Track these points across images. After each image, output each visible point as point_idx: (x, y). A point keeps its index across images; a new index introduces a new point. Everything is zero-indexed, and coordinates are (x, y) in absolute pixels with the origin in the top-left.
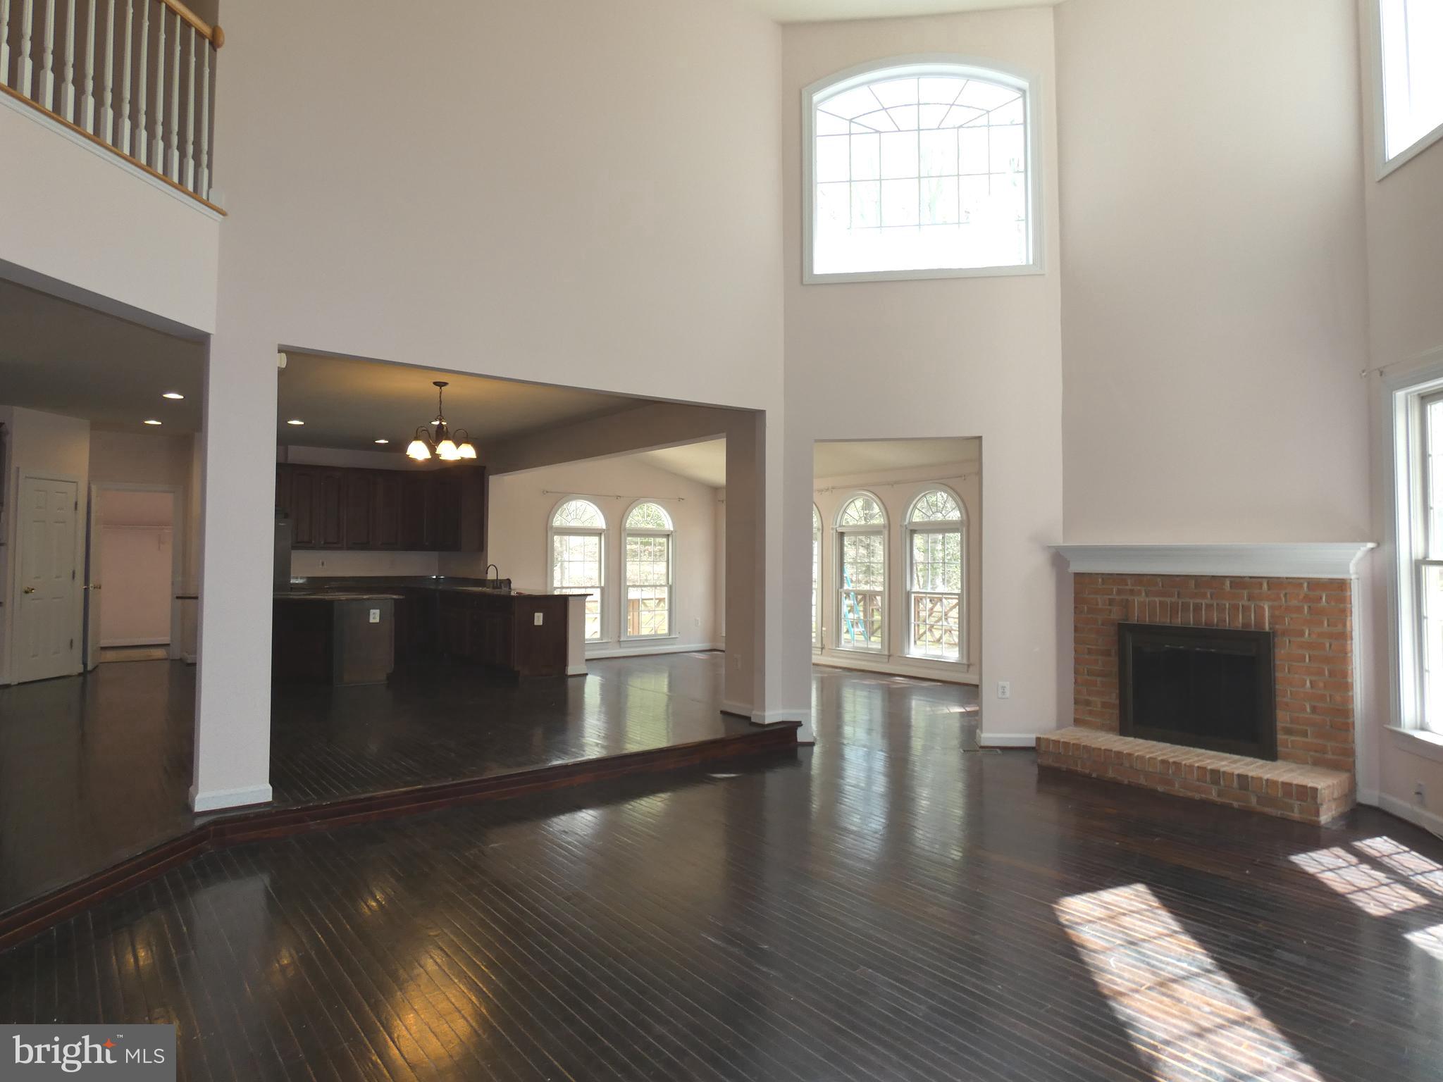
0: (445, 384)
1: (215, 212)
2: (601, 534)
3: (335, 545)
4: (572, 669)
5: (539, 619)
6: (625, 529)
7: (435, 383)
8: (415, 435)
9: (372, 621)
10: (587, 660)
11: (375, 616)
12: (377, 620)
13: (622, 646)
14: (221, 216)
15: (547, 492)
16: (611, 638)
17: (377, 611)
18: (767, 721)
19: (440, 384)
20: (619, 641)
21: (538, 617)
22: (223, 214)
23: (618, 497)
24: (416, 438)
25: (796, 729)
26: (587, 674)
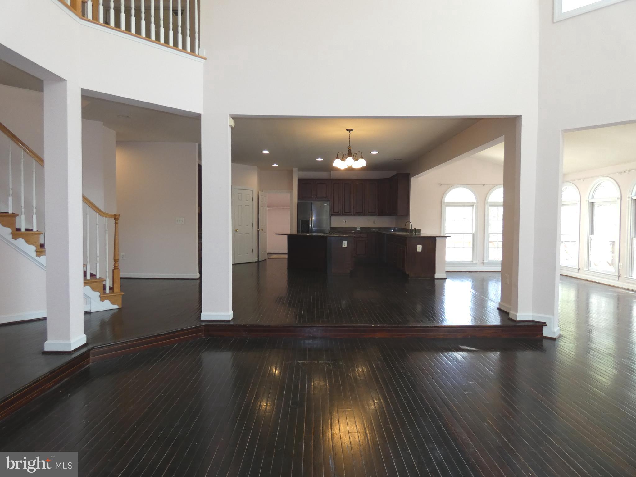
0: (352, 130)
1: (200, 59)
2: (473, 205)
3: (349, 214)
4: (437, 276)
5: (419, 248)
6: (488, 203)
7: (347, 130)
8: (337, 157)
9: (343, 246)
10: (446, 272)
11: (345, 244)
12: (346, 246)
13: (485, 265)
14: (204, 60)
15: (441, 184)
16: (478, 261)
17: (346, 242)
18: (518, 319)
19: (350, 130)
20: (483, 263)
21: (420, 247)
22: (205, 59)
23: (484, 185)
24: (337, 158)
25: (542, 327)
26: (446, 279)
